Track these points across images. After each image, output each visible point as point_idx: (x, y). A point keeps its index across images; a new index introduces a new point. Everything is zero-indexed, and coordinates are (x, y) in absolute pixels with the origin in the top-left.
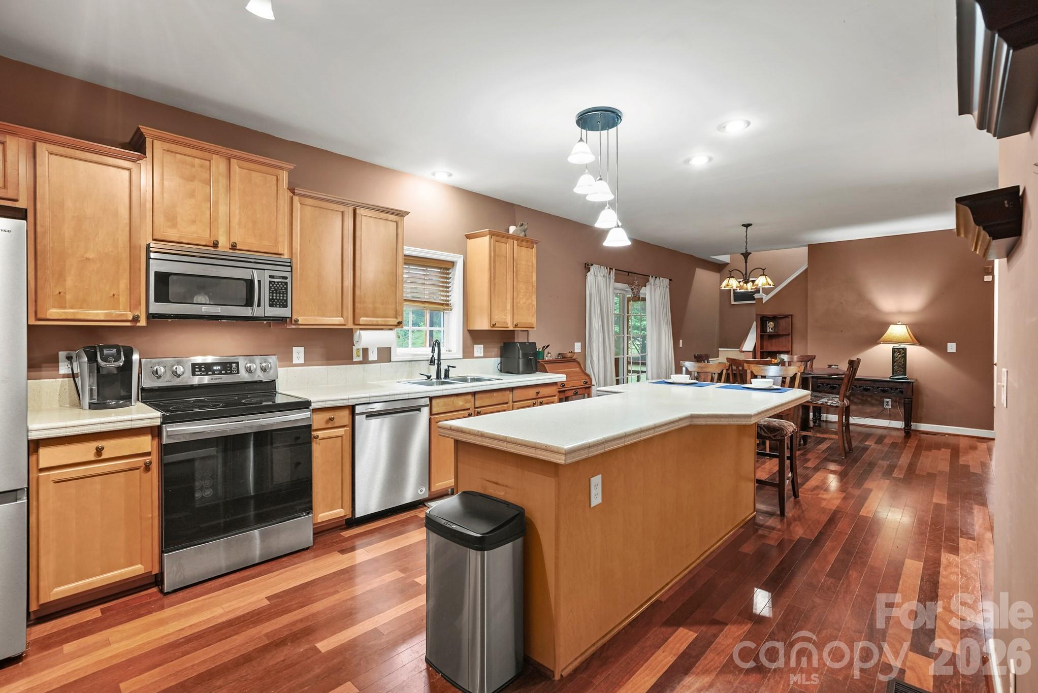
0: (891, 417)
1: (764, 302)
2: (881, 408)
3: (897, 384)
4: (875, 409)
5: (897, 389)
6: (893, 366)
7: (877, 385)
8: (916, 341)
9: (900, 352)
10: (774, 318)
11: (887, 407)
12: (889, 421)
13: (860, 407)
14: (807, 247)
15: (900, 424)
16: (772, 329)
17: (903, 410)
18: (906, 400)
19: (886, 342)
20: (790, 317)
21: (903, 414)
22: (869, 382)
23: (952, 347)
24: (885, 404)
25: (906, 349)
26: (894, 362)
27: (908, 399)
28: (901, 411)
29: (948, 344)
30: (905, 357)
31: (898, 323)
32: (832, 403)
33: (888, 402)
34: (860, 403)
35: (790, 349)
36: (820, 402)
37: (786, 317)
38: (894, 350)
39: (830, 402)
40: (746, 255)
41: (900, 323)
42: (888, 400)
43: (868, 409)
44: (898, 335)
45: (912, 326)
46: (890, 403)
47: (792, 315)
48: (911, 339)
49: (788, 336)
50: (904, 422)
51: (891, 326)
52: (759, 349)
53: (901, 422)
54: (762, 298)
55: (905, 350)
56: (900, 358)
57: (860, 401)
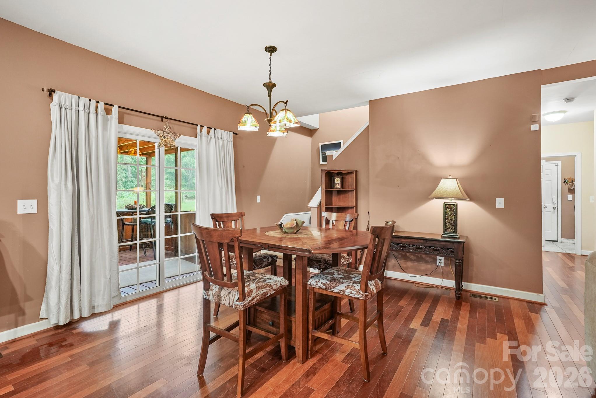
0: (444, 275)
1: (333, 159)
2: (434, 266)
3: (449, 244)
4: (429, 266)
5: (448, 249)
6: (445, 223)
7: (429, 244)
8: (466, 197)
9: (451, 208)
10: (340, 174)
11: (439, 265)
12: (442, 279)
13: (416, 263)
14: (367, 107)
15: (451, 283)
16: (338, 184)
17: (454, 269)
18: (458, 261)
19: (438, 197)
20: (355, 173)
21: (455, 273)
22: (422, 241)
23: (500, 203)
24: (438, 261)
25: (457, 205)
26: (445, 219)
27: (459, 260)
28: (452, 269)
29: (497, 199)
30: (455, 213)
31: (449, 177)
32: (351, 293)
33: (440, 260)
34: (415, 260)
35: (355, 205)
36: (336, 290)
37: (350, 173)
38: (446, 206)
39: (348, 291)
40: (270, 86)
41: (451, 177)
42: (440, 258)
43: (423, 266)
44: (448, 190)
45: (462, 181)
46: (443, 261)
47: (356, 171)
48: (461, 194)
49: (352, 192)
50: (455, 281)
51: (442, 179)
52: (324, 205)
53: (453, 281)
54: (332, 155)
55: (455, 205)
56: (451, 214)
57: (415, 258)
